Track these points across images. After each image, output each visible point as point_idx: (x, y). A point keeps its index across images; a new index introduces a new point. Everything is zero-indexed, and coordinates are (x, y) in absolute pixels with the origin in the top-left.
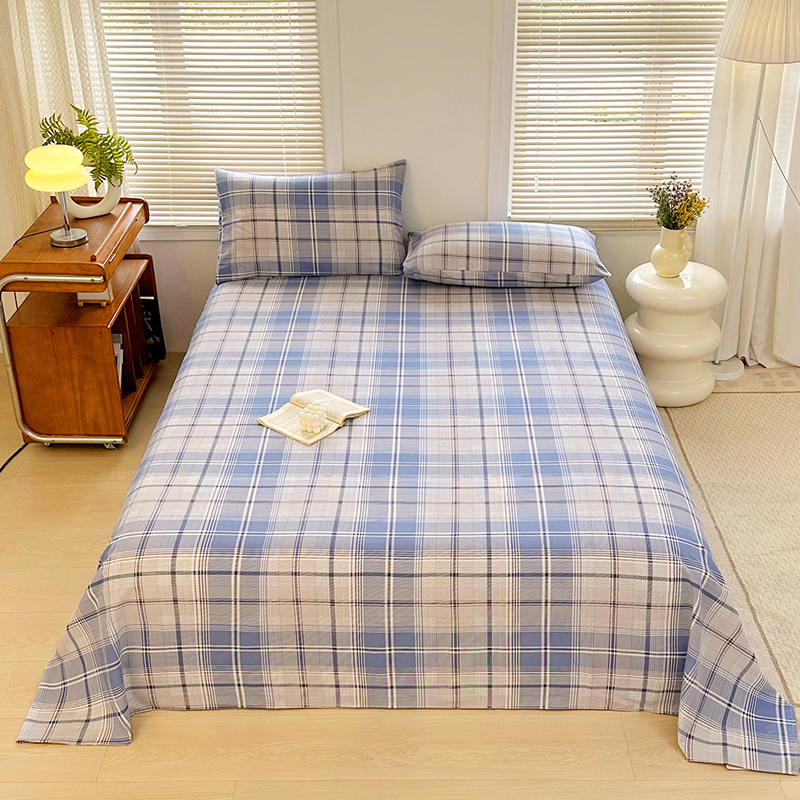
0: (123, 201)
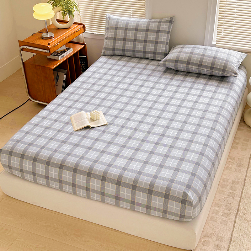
0: (75, 23)
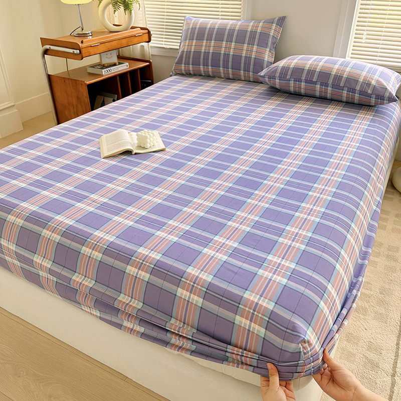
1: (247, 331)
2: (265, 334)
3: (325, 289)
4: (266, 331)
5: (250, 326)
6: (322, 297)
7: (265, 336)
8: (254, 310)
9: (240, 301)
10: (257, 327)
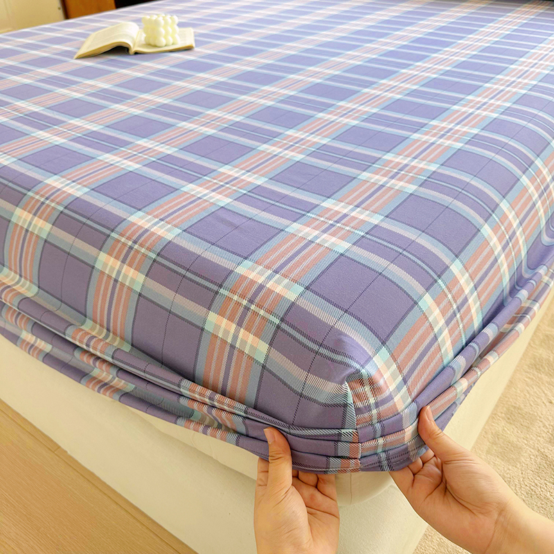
1: (228, 348)
2: (267, 356)
3: (443, 270)
4: (269, 350)
5: (235, 337)
6: (432, 285)
7: (266, 360)
8: (251, 301)
9: (224, 281)
10: (251, 338)
